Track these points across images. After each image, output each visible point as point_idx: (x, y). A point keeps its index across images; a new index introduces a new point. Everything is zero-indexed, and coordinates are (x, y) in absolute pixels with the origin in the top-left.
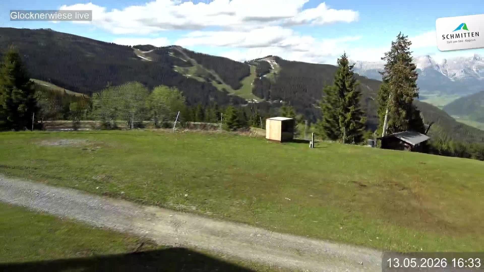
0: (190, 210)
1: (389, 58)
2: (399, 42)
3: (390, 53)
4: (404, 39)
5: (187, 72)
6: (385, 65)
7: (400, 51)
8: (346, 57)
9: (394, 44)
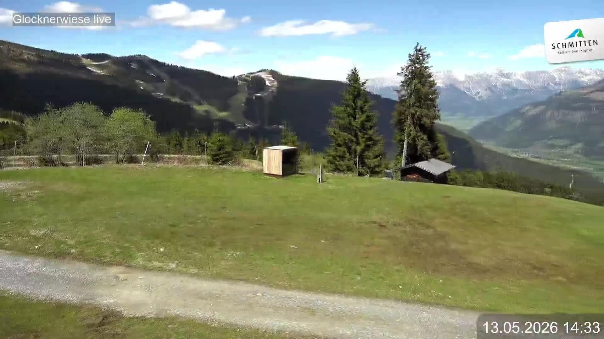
0: (168, 268)
1: (406, 74)
2: (417, 55)
3: (407, 68)
4: (423, 51)
5: (157, 89)
6: (402, 82)
7: (418, 65)
8: (357, 72)
9: (411, 57)
